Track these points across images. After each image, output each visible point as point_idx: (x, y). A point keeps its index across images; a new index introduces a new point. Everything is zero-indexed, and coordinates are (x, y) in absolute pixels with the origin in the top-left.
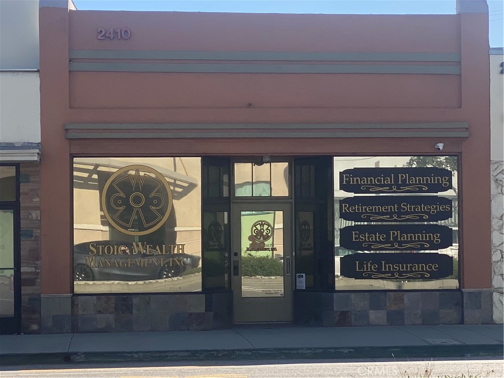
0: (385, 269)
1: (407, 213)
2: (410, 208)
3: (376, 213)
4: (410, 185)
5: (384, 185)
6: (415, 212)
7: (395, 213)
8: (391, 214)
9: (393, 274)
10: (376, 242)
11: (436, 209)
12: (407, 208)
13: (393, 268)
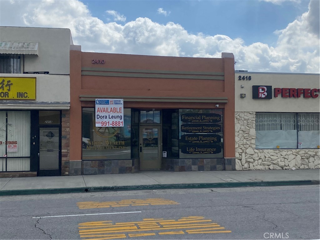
0: (197, 150)
1: (205, 130)
2: (206, 128)
3: (194, 130)
4: (206, 120)
5: (197, 120)
6: (208, 130)
7: (201, 130)
8: (199, 130)
9: (200, 152)
10: (195, 140)
11: (215, 128)
12: (205, 128)
13: (200, 150)
